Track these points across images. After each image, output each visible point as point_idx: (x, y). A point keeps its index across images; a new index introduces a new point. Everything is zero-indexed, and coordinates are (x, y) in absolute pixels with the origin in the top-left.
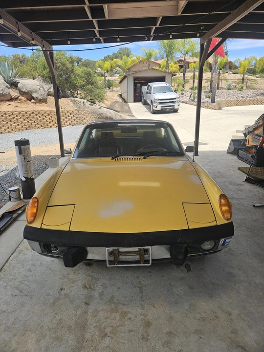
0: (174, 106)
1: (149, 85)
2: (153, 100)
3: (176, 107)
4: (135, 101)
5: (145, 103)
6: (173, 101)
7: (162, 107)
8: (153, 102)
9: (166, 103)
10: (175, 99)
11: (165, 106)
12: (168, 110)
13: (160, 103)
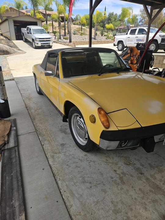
0: (49, 43)
1: (28, 28)
2: (34, 38)
3: (51, 44)
4: (17, 39)
5: (26, 41)
6: (48, 40)
7: (41, 44)
8: (35, 40)
9: (44, 41)
10: (50, 38)
11: (44, 44)
12: (46, 46)
13: (40, 41)
